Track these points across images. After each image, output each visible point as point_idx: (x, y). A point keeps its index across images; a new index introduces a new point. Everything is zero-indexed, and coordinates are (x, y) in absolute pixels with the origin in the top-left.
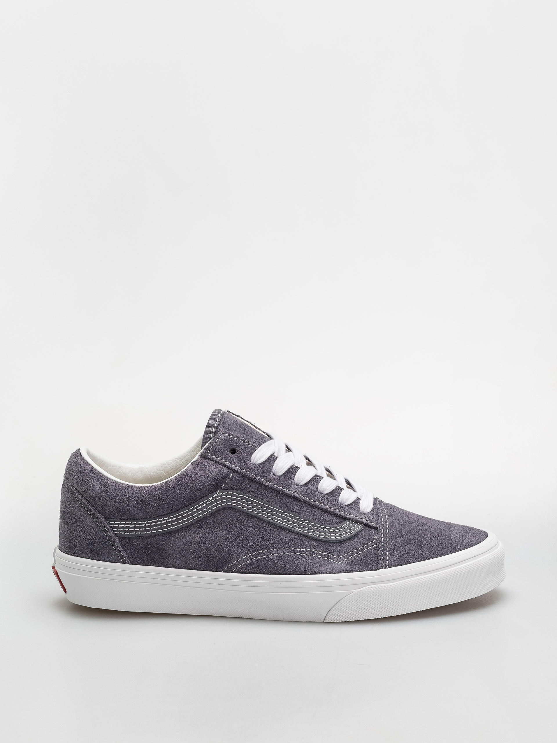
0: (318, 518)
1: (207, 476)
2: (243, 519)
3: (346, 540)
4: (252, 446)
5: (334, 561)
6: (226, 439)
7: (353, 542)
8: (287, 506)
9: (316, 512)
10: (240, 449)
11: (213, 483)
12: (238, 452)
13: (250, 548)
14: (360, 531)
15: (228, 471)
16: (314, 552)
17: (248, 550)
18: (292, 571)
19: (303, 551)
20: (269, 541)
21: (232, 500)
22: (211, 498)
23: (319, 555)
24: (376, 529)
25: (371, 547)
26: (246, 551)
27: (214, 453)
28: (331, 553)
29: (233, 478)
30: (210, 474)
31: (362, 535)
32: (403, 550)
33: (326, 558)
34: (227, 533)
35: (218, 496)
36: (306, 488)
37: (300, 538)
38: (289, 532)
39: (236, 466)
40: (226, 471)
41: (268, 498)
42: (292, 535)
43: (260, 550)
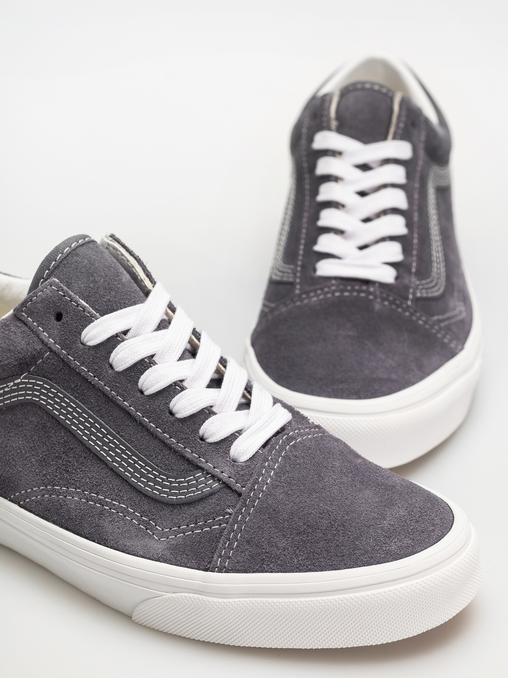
0: (154, 456)
1: (8, 350)
2: (50, 427)
3: (182, 504)
4: (88, 315)
5: (153, 534)
6: (51, 295)
7: (193, 510)
8: (115, 425)
9: (154, 446)
10: (68, 317)
11: (15, 363)
12: (64, 319)
13: (45, 478)
14: (211, 494)
15: (41, 347)
16: (128, 512)
17: (42, 480)
18: (88, 534)
19: (114, 505)
20: (73, 475)
21: (40, 395)
22: (12, 384)
23: (134, 519)
24: (240, 495)
25: (217, 525)
26: (39, 480)
27: (30, 314)
28: (154, 519)
29: (47, 360)
30: (12, 348)
31: (213, 500)
32: (263, 546)
33: (142, 527)
34: (23, 444)
35: (22, 383)
36: (151, 402)
37: (117, 482)
38: (106, 469)
39: (55, 343)
40: (39, 347)
41: (92, 403)
42: (109, 474)
43: (57, 486)
